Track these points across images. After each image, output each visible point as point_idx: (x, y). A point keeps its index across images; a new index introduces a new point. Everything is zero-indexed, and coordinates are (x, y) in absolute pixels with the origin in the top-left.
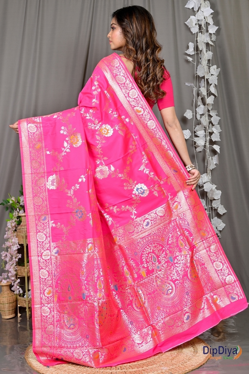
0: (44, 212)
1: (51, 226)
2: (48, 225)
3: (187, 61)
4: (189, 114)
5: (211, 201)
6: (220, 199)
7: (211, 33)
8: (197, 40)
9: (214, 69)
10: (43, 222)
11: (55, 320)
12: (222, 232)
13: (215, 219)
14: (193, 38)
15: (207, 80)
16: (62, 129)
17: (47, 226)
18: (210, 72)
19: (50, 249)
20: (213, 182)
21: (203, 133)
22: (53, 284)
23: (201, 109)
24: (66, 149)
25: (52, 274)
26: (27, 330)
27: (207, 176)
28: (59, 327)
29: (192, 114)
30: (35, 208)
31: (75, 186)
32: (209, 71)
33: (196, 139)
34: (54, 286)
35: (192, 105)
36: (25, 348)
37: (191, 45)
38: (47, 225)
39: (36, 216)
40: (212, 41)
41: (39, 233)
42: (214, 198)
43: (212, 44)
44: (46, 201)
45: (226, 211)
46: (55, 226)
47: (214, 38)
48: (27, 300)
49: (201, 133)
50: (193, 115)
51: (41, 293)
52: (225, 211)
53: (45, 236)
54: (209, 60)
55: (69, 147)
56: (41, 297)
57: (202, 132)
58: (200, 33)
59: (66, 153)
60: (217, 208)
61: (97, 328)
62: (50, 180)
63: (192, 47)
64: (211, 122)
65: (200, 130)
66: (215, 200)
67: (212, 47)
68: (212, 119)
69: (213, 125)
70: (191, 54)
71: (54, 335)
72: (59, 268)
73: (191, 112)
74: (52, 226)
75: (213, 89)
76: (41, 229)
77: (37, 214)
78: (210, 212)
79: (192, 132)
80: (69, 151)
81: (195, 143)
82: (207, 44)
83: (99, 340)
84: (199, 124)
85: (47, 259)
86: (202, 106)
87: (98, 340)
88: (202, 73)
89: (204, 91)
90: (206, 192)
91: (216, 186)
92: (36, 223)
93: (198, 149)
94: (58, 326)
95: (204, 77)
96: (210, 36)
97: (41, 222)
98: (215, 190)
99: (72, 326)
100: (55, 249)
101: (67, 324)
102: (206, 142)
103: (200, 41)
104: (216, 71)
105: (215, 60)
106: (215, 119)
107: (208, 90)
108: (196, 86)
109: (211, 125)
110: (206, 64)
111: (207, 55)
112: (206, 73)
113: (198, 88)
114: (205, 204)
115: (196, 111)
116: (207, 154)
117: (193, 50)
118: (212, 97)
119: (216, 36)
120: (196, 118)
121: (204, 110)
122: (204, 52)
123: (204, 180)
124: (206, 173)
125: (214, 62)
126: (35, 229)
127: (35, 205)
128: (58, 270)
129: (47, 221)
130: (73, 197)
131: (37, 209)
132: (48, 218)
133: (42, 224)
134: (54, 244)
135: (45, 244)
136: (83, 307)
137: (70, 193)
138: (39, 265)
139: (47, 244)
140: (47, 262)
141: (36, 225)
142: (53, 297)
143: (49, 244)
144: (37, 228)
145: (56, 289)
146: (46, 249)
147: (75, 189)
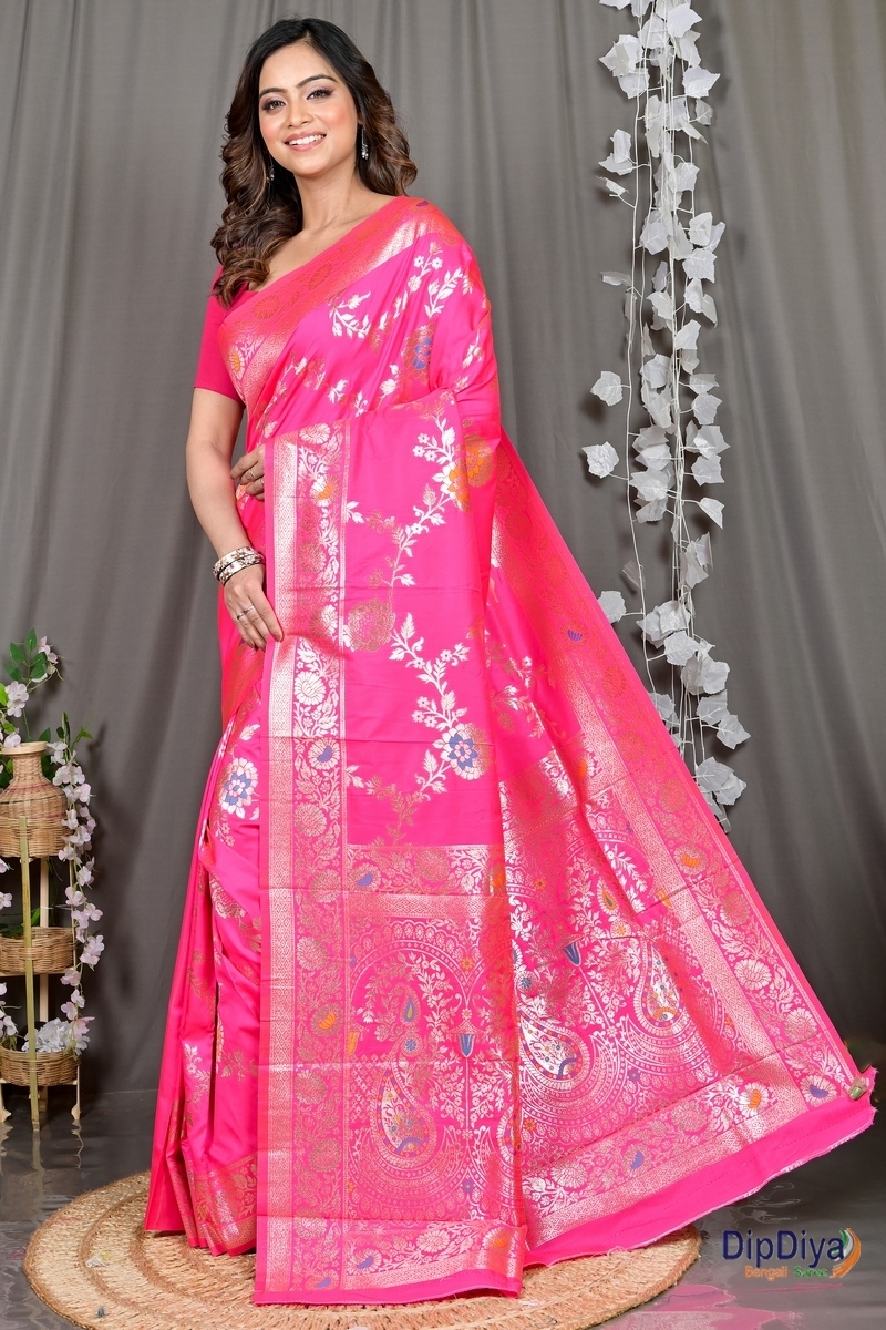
0: (324, 732)
1: (346, 783)
2: (336, 778)
3: (605, 197)
4: (609, 389)
5: (694, 699)
6: (725, 693)
7: (692, 95)
8: (642, 124)
9: (703, 227)
10: (319, 767)
11: (346, 1121)
12: (734, 813)
13: (708, 764)
14: (631, 113)
15: (679, 264)
16: (421, 441)
17: (334, 784)
18: (688, 238)
19: (341, 866)
20: (697, 629)
21: (666, 455)
22: (343, 993)
23: (655, 369)
24: (430, 512)
25: (343, 954)
27: (676, 608)
28: (359, 1147)
29: (619, 387)
30: (297, 712)
31: (453, 650)
32: (687, 232)
33: (637, 479)
34: (350, 999)
35: (623, 356)
37: (622, 140)
38: (333, 778)
39: (297, 741)
40: (697, 126)
41: (302, 806)
42: (702, 687)
43: (697, 135)
44: (338, 693)
45: (747, 736)
46: (361, 785)
47: (704, 116)
48: (32, 1061)
49: (655, 455)
50: (625, 392)
51: (297, 1022)
52: (743, 736)
53: (325, 819)
54: (686, 195)
55: (443, 509)
56: (296, 1036)
57: (662, 454)
58: (655, 97)
59: (427, 529)
60: (716, 725)
61: (507, 1159)
62: (356, 619)
63: (623, 145)
64: (689, 418)
65: (651, 446)
66: (705, 695)
67: (698, 147)
68: (695, 405)
69: (699, 427)
70: (621, 172)
71: (341, 1175)
72: (371, 937)
73: (617, 379)
74: (351, 784)
75: (695, 299)
76: (312, 791)
77: (301, 735)
78: (689, 738)
79: (620, 453)
80: (442, 522)
81: (634, 491)
82: (680, 138)
83: (509, 1204)
84: (647, 425)
85: (326, 901)
86: (660, 358)
87: (507, 1201)
88: (657, 239)
89: (664, 306)
90: (677, 669)
91: (709, 646)
92: (294, 767)
93: (644, 515)
94: (357, 1142)
95: (664, 255)
96: (692, 106)
97: (313, 765)
98: (709, 660)
99: (410, 1146)
100: (358, 870)
101: (390, 1138)
102: (674, 488)
103: (655, 125)
104: (709, 233)
105: (709, 193)
106: (705, 407)
107: (680, 301)
108: (638, 286)
109: (690, 427)
110: (675, 208)
111: (679, 177)
112: (672, 239)
113: (647, 294)
114: (672, 711)
115: (641, 376)
116: (674, 531)
117: (628, 156)
118: (694, 327)
119: (713, 107)
120: (637, 401)
121: (667, 373)
122: (667, 165)
123: (669, 624)
124: (676, 599)
125: (705, 201)
126: (288, 788)
127: (298, 705)
128: (368, 943)
129: (333, 763)
130: (441, 688)
131: (305, 717)
132: (337, 755)
133: (315, 773)
134: (354, 850)
135: (324, 845)
136: (459, 1081)
137: (432, 673)
138: (297, 920)
139: (331, 847)
140: (326, 911)
141: (296, 774)
142: (342, 1040)
143: (337, 849)
144: (295, 786)
145: (356, 1009)
146: (325, 864)
147: (452, 661)
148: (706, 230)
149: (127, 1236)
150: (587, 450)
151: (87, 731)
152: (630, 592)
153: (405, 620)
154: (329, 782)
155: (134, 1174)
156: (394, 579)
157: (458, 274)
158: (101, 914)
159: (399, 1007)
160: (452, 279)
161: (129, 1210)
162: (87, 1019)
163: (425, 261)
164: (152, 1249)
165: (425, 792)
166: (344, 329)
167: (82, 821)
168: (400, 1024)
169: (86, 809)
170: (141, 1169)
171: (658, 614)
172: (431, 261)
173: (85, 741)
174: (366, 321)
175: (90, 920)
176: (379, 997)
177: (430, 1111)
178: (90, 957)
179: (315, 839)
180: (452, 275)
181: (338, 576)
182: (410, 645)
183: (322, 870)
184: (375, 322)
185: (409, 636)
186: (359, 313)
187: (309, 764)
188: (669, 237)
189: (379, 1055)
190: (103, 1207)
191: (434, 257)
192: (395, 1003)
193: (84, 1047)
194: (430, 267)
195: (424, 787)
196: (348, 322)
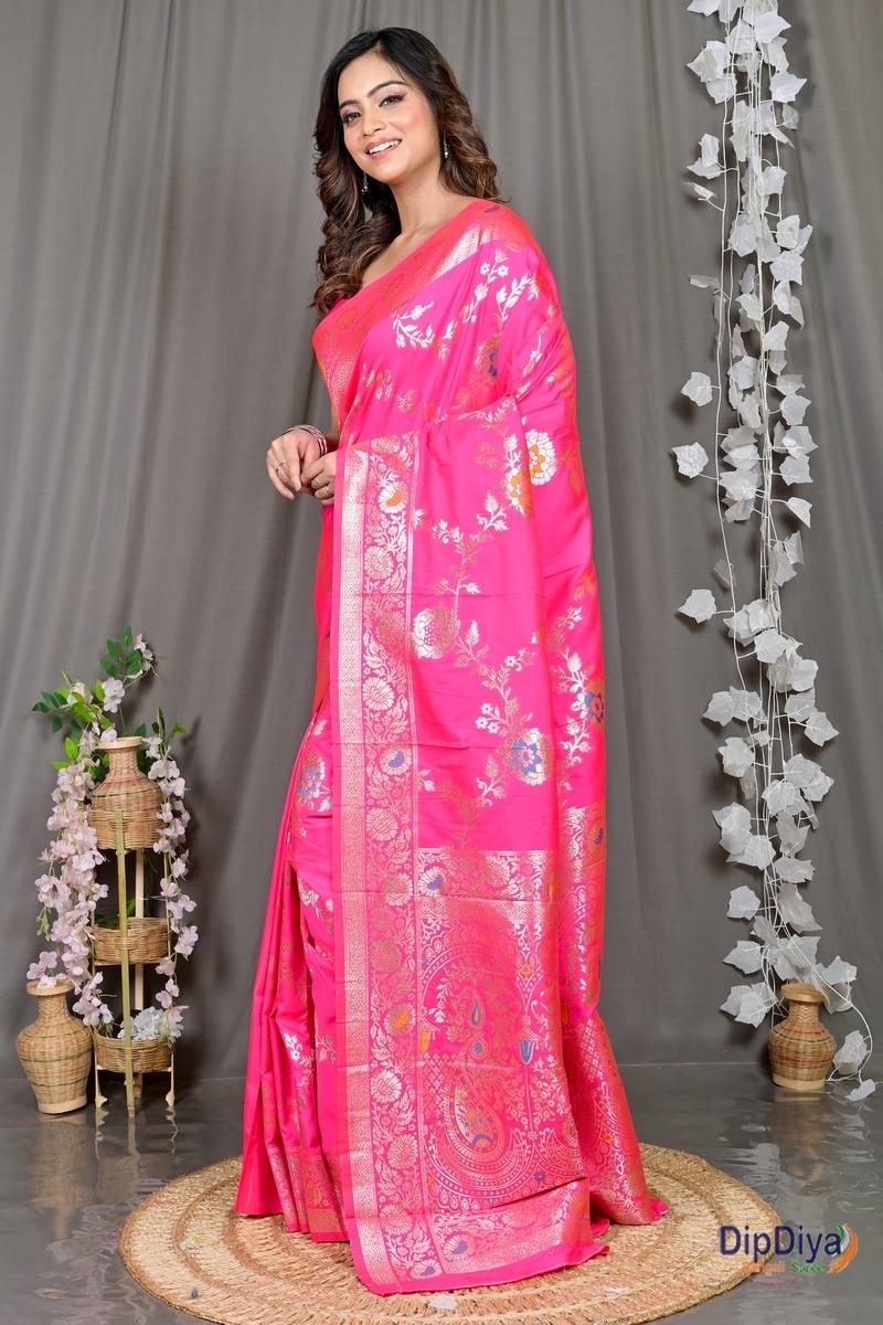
0: (396, 737)
1: (418, 787)
2: (408, 782)
3: (695, 202)
4: (699, 389)
5: (782, 697)
6: (813, 691)
7: (779, 100)
8: (729, 128)
9: (791, 230)
10: (391, 773)
11: (421, 1117)
12: (821, 809)
13: (795, 761)
14: (718, 118)
15: (766, 266)
17: (406, 789)
18: (776, 241)
19: (412, 869)
20: (787, 628)
21: (754, 455)
22: (416, 994)
23: (744, 372)
24: (493, 519)
25: (414, 956)
26: (129, 1155)
27: (765, 607)
28: (434, 1141)
29: (709, 387)
30: (367, 718)
31: (517, 656)
32: (774, 235)
33: (725, 479)
34: (423, 1000)
35: (712, 356)
36: (121, 1218)
37: (710, 144)
38: (405, 783)
39: (368, 747)
40: (784, 130)
41: (374, 811)
42: (790, 685)
43: (785, 139)
44: (407, 698)
45: (836, 733)
46: (433, 789)
47: (791, 120)
48: (128, 1049)
49: (743, 455)
50: (715, 393)
51: (371, 1022)
52: (831, 733)
53: (396, 824)
54: (773, 198)
55: (505, 515)
56: (370, 1035)
57: (750, 454)
58: (743, 102)
59: (490, 536)
60: (804, 722)
62: (422, 625)
63: (711, 150)
64: (777, 418)
65: (739, 446)
66: (794, 692)
67: (785, 151)
68: (783, 406)
69: (787, 427)
70: (709, 176)
71: (419, 1170)
72: (441, 939)
73: (707, 380)
74: (423, 788)
75: (783, 301)
76: (383, 796)
77: (372, 741)
78: (776, 735)
79: (709, 453)
80: (506, 528)
81: (723, 491)
82: (767, 142)
84: (736, 425)
85: (398, 904)
86: (748, 360)
88: (745, 242)
89: (752, 308)
90: (765, 666)
91: (797, 644)
92: (366, 772)
93: (733, 514)
94: (432, 1137)
95: (752, 258)
96: (779, 110)
97: (385, 770)
98: (798, 658)
99: (483, 1143)
100: (430, 873)
101: (464, 1132)
102: (762, 487)
103: (742, 129)
104: (796, 235)
105: (796, 197)
106: (794, 406)
107: (767, 302)
108: (726, 289)
109: (778, 427)
110: (763, 212)
111: (767, 180)
112: (761, 241)
113: (734, 297)
114: (760, 708)
115: (728, 377)
116: (763, 530)
117: (716, 160)
118: (782, 328)
119: (799, 111)
120: (725, 402)
121: (755, 374)
122: (755, 169)
123: (757, 621)
124: (764, 597)
125: (791, 204)
126: (360, 794)
127: (367, 711)
128: (438, 947)
129: (404, 768)
130: (505, 694)
131: (375, 722)
132: (408, 761)
133: (386, 778)
134: (426, 854)
135: (396, 849)
136: (519, 1087)
137: (496, 680)
138: (369, 923)
139: (402, 851)
140: (398, 913)
141: (367, 780)
142: (415, 1038)
143: (408, 853)
144: (367, 791)
145: (428, 1010)
146: (398, 867)
147: (516, 666)
148: (793, 233)
149: (220, 1219)
150: (676, 450)
151: (182, 726)
152: (721, 590)
153: (470, 628)
154: (400, 787)
155: (227, 1159)
156: (459, 587)
157: (524, 281)
158: (195, 905)
159: (467, 1010)
160: (520, 286)
161: (222, 1195)
162: (181, 1008)
163: (490, 268)
164: (244, 1232)
165: (486, 797)
166: (407, 340)
167: (176, 814)
168: (467, 1027)
169: (181, 803)
170: (235, 1155)
171: (747, 612)
172: (496, 268)
173: (178, 736)
174: (429, 331)
175: (184, 911)
176: (448, 998)
177: (497, 1111)
178: (184, 947)
179: (387, 843)
180: (519, 282)
181: (405, 583)
182: (475, 652)
183: (394, 874)
184: (439, 332)
185: (474, 643)
186: (421, 324)
187: (380, 770)
188: (757, 239)
189: (450, 1055)
190: (196, 1191)
191: (499, 265)
192: (463, 1006)
193: (178, 1035)
194: (495, 274)
195: (486, 791)
196: (411, 333)
